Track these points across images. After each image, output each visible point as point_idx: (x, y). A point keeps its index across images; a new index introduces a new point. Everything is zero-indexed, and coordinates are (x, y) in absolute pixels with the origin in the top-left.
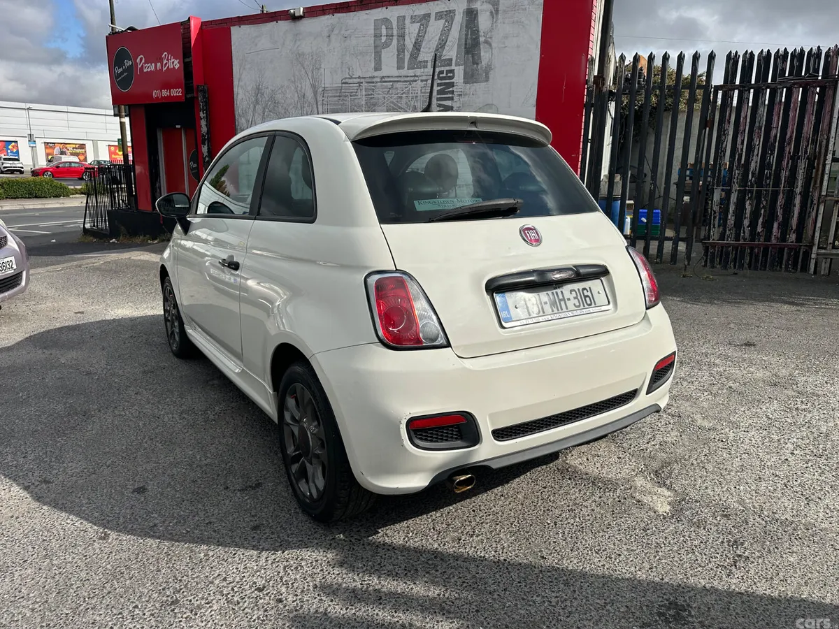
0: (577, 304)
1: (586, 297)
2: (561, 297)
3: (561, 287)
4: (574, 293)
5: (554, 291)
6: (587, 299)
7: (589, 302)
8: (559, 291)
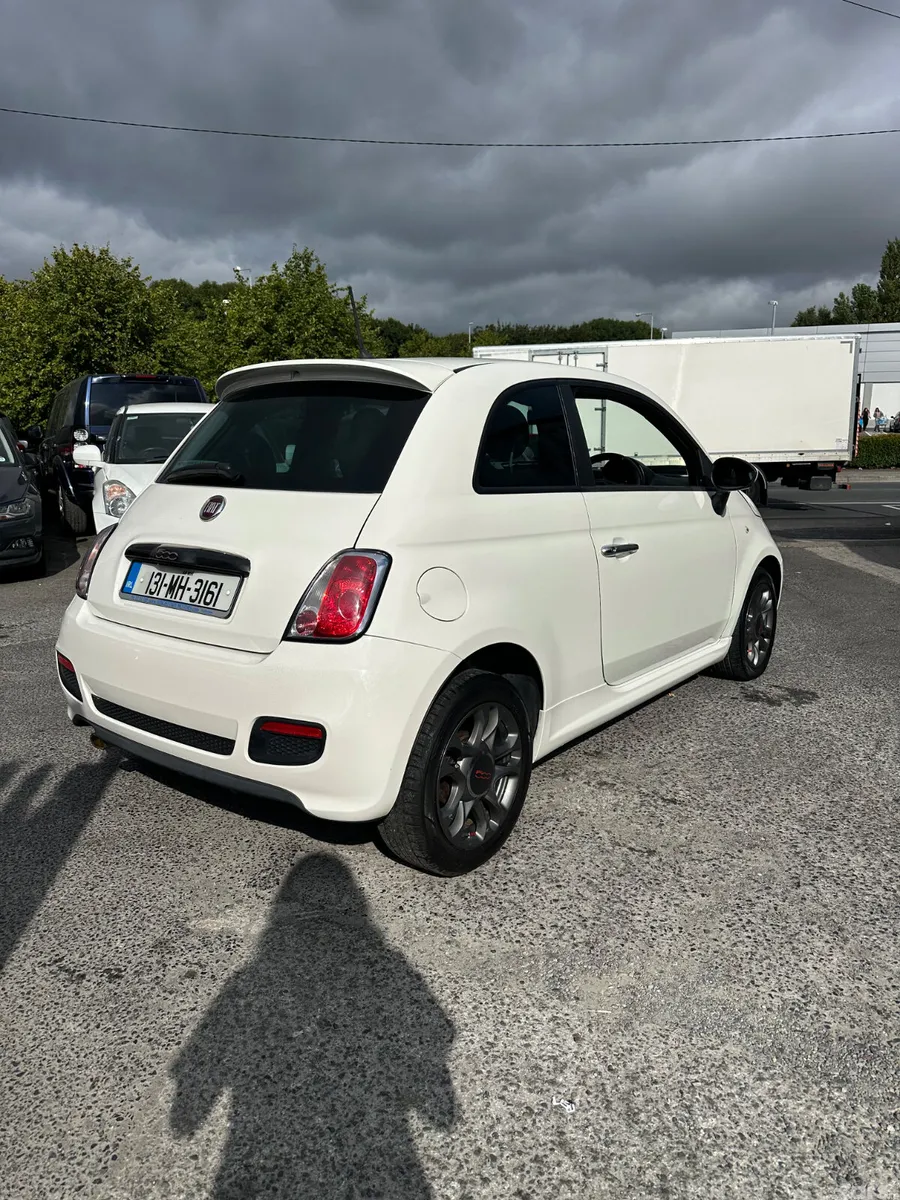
0: (194, 598)
1: (209, 592)
2: (183, 584)
3: (191, 573)
4: (199, 584)
5: (181, 575)
6: (210, 596)
7: (208, 600)
8: (186, 576)
